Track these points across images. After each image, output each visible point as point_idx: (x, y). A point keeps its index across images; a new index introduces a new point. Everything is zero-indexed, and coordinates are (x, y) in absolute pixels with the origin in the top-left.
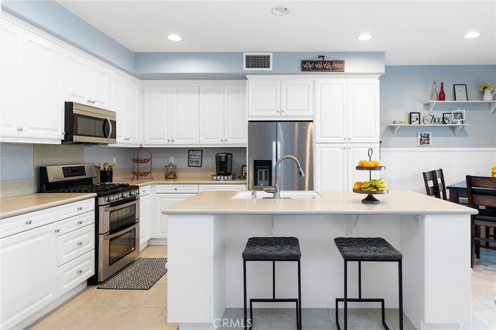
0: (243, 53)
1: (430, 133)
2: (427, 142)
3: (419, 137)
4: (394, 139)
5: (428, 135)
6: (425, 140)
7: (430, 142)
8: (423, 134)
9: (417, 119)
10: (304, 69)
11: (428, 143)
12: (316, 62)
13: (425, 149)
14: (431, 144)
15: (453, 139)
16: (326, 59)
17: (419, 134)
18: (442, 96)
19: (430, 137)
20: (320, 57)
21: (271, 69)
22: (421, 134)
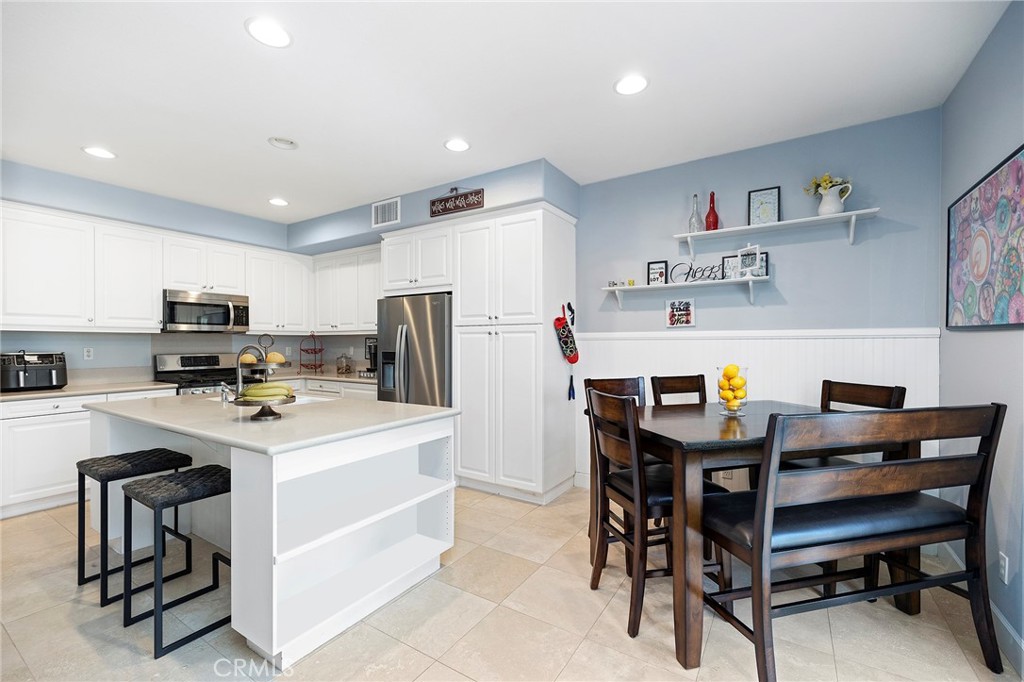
0: (370, 205)
1: (691, 301)
2: (684, 319)
3: (669, 310)
4: (621, 316)
5: (688, 304)
6: (680, 315)
7: (692, 318)
8: (677, 304)
9: (661, 274)
10: (433, 214)
11: (688, 322)
12: (446, 200)
13: (681, 332)
14: (693, 323)
15: (746, 311)
16: (461, 191)
17: (669, 303)
18: (713, 222)
19: (692, 308)
20: (452, 190)
21: (399, 220)
22: (673, 304)
